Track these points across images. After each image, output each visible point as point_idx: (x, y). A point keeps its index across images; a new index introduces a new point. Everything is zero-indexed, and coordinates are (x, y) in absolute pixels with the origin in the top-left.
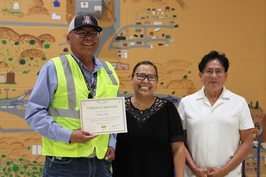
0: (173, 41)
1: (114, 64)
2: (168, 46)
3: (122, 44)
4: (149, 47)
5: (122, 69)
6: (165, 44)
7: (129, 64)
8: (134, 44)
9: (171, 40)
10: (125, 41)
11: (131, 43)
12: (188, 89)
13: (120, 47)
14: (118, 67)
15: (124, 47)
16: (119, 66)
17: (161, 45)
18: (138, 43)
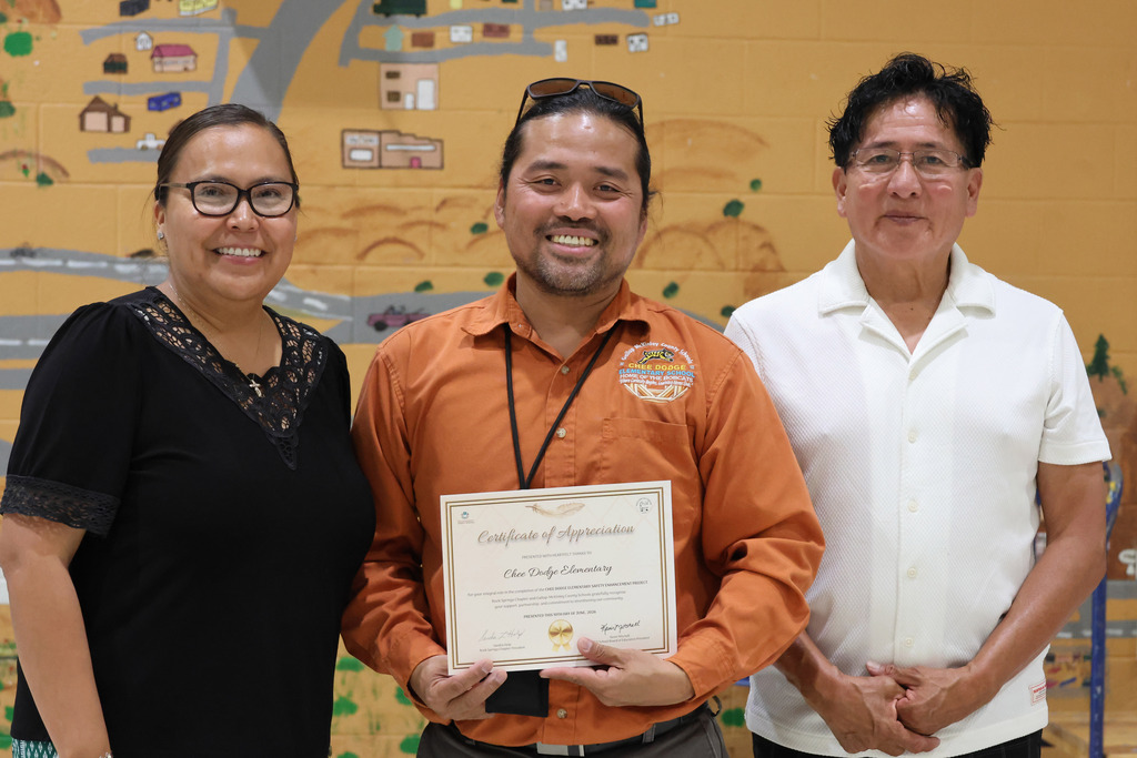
0: (671, 21)
1: (366, 136)
2: (644, 46)
3: (408, 34)
4: (548, 50)
5: (406, 163)
6: (631, 38)
7: (441, 141)
8: (468, 38)
9: (662, 18)
10: (423, 18)
11: (453, 28)
12: (744, 270)
13: (398, 49)
14: (384, 154)
15: (418, 50)
16: (390, 147)
17: (607, 40)
18: (489, 30)
